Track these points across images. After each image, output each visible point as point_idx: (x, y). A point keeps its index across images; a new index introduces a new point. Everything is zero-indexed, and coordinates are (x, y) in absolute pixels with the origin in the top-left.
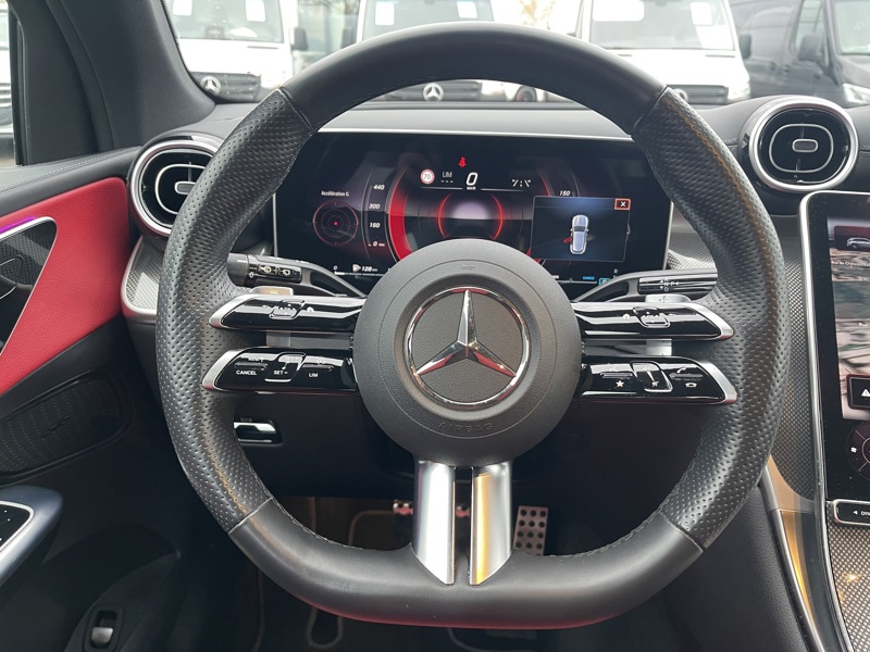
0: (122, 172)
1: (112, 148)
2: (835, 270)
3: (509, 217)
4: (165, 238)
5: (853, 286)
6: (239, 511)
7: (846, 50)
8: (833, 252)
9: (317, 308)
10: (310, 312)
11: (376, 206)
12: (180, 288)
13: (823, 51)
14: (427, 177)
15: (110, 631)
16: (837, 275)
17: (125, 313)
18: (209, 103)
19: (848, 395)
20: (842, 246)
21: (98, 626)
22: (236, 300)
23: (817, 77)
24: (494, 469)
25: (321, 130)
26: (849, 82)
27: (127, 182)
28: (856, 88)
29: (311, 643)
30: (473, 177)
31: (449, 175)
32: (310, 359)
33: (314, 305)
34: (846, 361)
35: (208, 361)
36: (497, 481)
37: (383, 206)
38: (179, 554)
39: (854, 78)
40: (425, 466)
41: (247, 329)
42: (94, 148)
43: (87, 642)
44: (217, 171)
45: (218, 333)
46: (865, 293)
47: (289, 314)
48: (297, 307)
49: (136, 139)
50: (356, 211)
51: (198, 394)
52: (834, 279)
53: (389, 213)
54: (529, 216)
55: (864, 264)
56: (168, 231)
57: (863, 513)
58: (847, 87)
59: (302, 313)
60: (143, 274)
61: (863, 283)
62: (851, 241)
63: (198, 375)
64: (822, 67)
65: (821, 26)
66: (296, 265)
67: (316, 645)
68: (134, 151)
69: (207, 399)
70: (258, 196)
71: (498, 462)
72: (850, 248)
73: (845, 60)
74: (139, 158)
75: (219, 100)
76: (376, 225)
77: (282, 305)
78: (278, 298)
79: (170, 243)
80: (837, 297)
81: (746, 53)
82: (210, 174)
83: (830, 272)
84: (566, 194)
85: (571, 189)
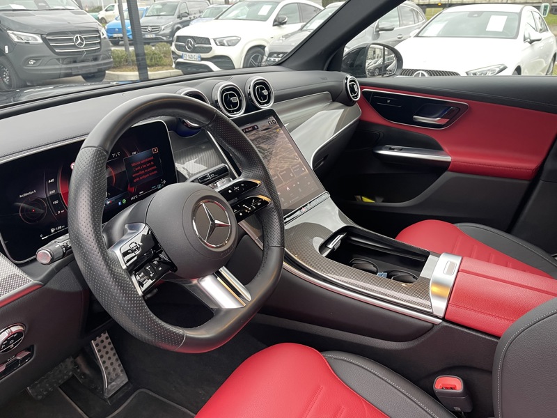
3: (117, 172)
11: (53, 192)
37: (56, 190)
50: (43, 199)
53: (61, 192)
54: (124, 169)
76: (56, 202)
84: (134, 153)
85: (136, 150)
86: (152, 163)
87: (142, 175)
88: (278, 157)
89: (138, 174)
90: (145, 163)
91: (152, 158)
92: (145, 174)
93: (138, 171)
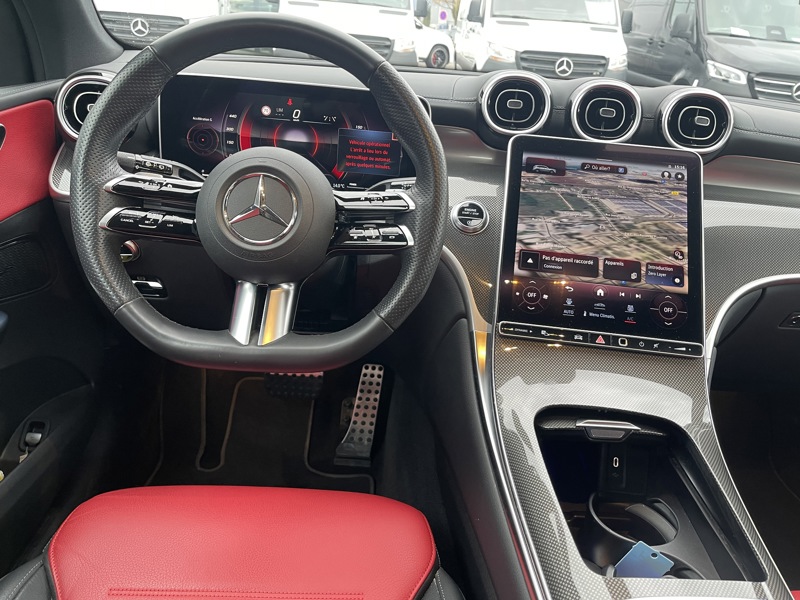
0: (51, 96)
1: (45, 79)
2: (523, 185)
3: (322, 142)
4: (74, 141)
5: (532, 195)
6: (120, 300)
7: (711, 30)
8: (523, 173)
9: (174, 186)
10: (170, 189)
11: (232, 129)
12: (85, 166)
13: (692, 30)
14: (266, 111)
15: (40, 436)
16: (524, 188)
17: (51, 194)
18: (119, 48)
19: (519, 261)
20: (529, 169)
21: (31, 431)
22: (121, 178)
23: (688, 53)
24: (285, 286)
25: (179, 73)
26: (713, 59)
27: (54, 103)
28: (717, 64)
29: (199, 469)
30: (297, 113)
31: (281, 110)
32: (168, 218)
33: (173, 184)
34: (521, 241)
35: (103, 212)
36: (287, 293)
37: (235, 129)
38: (93, 384)
39: (715, 55)
40: (242, 284)
41: (128, 196)
42: (31, 79)
43: (22, 442)
44: (109, 95)
45: (110, 195)
46: (539, 200)
47: (155, 188)
48: (161, 184)
49: (62, 74)
50: (218, 133)
51: (96, 230)
52: (521, 190)
53: (240, 134)
54: (336, 141)
55: (541, 182)
56: (76, 136)
57: (517, 330)
58: (710, 62)
59: (164, 188)
60: (66, 170)
61: (539, 194)
62: (536, 167)
63: (97, 219)
64: (692, 44)
65: (693, 7)
66: (169, 164)
67: (202, 469)
68: (59, 82)
69: (102, 235)
70: (136, 113)
71: (288, 282)
72: (535, 172)
73: (711, 39)
74: (63, 87)
75: (127, 47)
76: (231, 142)
77: (151, 182)
78: (149, 178)
79: (78, 143)
80: (521, 202)
81: (627, 28)
82: (104, 98)
83: (520, 186)
84: (360, 127)
85: (364, 125)
86: (385, 153)
87: (361, 162)
88: (627, 235)
89: (355, 157)
90: (372, 148)
91: (388, 146)
92: (368, 162)
93: (357, 154)
